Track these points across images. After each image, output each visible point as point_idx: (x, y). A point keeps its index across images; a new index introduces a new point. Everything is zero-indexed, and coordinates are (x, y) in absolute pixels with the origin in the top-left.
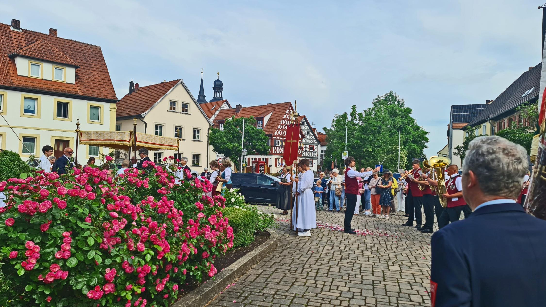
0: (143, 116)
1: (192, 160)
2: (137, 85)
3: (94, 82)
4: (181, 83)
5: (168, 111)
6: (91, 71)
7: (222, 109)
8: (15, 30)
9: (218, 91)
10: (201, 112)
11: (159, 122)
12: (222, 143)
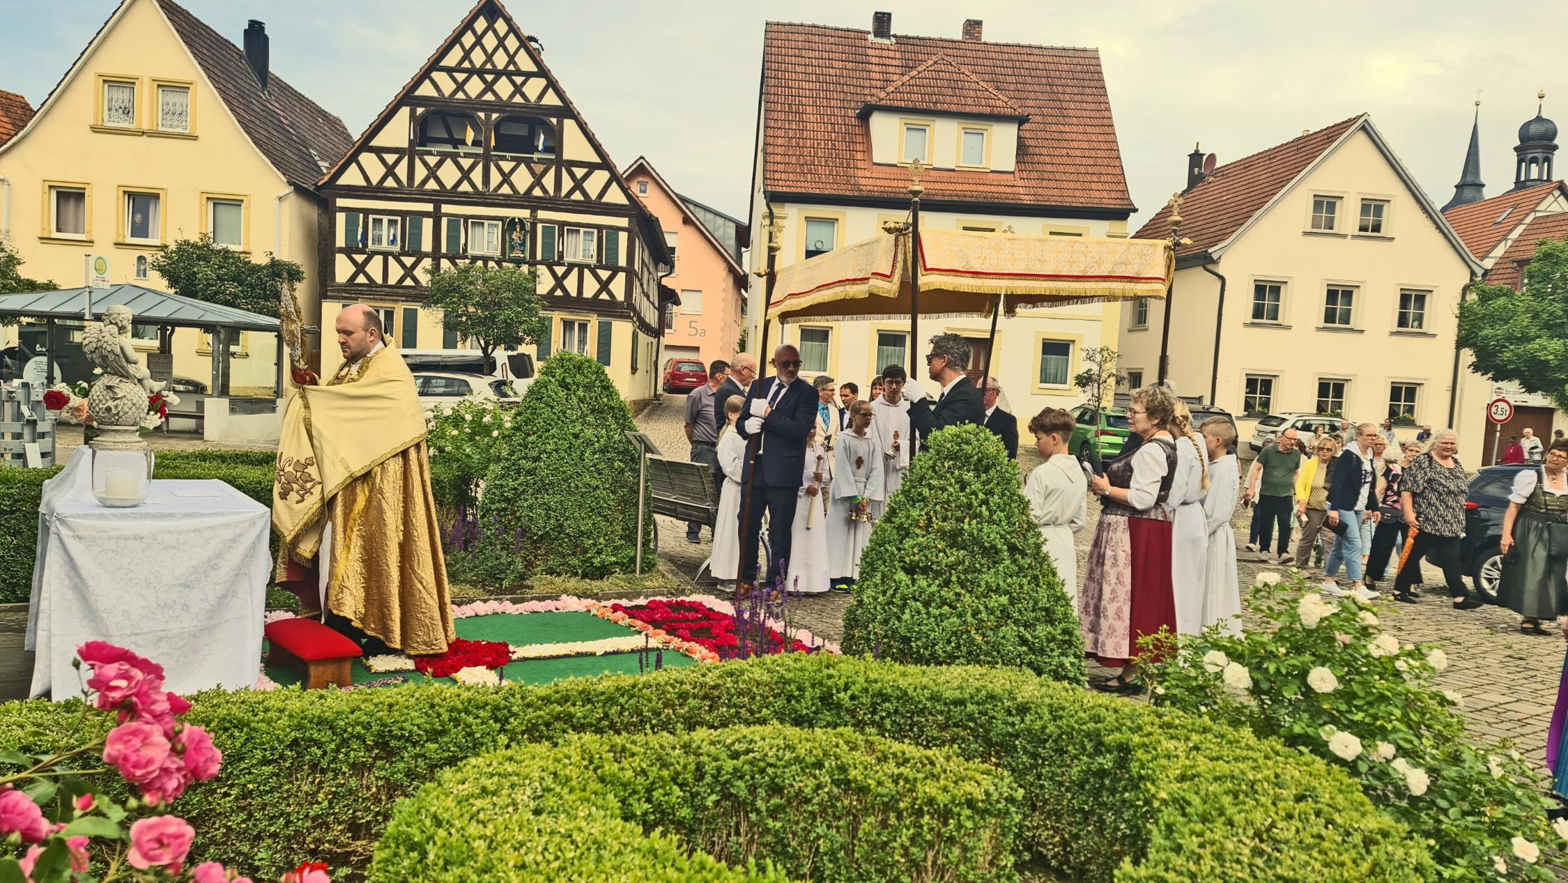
0: (1215, 256)
1: (1388, 402)
2: (1212, 158)
3: (1069, 161)
4: (1363, 128)
5: (1306, 233)
6: (1062, 128)
7: (1538, 214)
8: (879, 40)
9: (1534, 160)
10: (1438, 227)
11: (1270, 273)
12: (1510, 339)
